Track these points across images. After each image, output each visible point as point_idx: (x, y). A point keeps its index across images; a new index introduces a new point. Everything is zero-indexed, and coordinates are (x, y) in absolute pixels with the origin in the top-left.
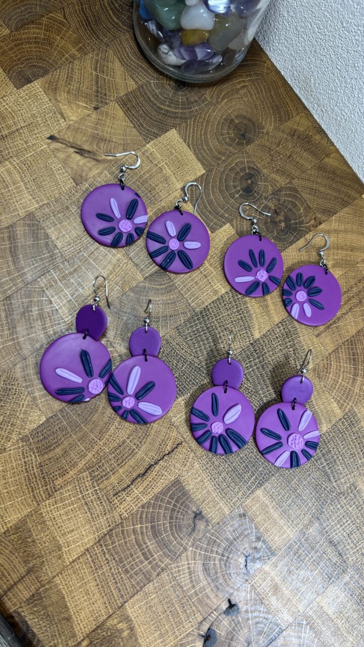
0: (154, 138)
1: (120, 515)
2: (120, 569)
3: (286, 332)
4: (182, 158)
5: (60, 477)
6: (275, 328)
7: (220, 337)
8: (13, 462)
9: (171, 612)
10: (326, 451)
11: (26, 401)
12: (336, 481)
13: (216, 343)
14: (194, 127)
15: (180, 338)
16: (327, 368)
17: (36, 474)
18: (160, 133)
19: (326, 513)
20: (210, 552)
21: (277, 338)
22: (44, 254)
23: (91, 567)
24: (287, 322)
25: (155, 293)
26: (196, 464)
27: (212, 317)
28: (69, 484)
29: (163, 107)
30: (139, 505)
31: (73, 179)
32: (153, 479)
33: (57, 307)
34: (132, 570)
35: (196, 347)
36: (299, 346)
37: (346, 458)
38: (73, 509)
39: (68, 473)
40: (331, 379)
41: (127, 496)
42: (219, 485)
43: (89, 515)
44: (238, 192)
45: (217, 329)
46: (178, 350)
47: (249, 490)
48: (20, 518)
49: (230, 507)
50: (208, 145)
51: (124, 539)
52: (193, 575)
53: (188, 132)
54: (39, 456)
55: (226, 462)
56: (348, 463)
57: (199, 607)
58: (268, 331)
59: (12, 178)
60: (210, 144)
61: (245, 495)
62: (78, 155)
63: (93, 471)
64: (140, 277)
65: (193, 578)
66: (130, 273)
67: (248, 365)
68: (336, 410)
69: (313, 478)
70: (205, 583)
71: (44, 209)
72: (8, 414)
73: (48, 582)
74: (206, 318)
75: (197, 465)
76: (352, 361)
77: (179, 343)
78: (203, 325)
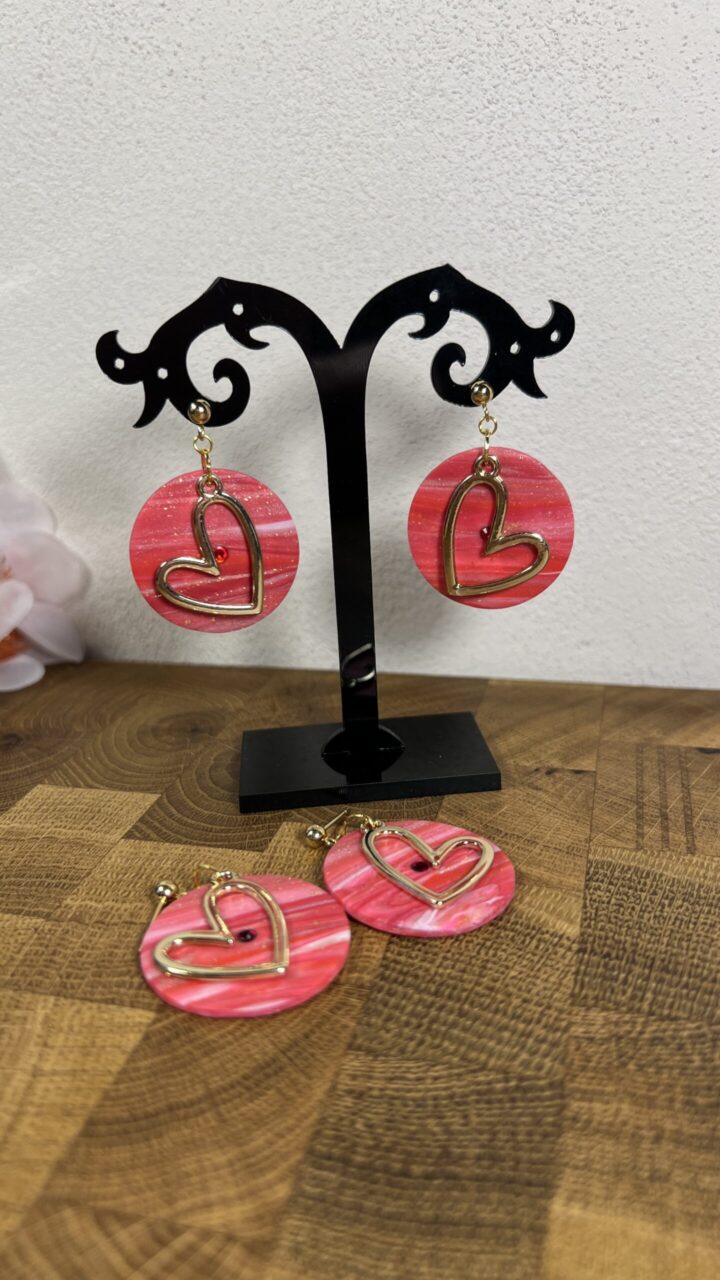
3: (623, 886)
4: (90, 804)
6: (591, 894)
7: (491, 989)
13: (494, 1006)
14: (83, 766)
15: (384, 1062)
18: (11, 802)
21: (621, 906)
24: (601, 871)
35: (452, 1048)
36: (684, 887)
50: (132, 769)
53: (74, 775)
58: (585, 907)
60: (136, 765)
67: (630, 991)
74: (410, 979)
77: (393, 1072)
78: (417, 996)
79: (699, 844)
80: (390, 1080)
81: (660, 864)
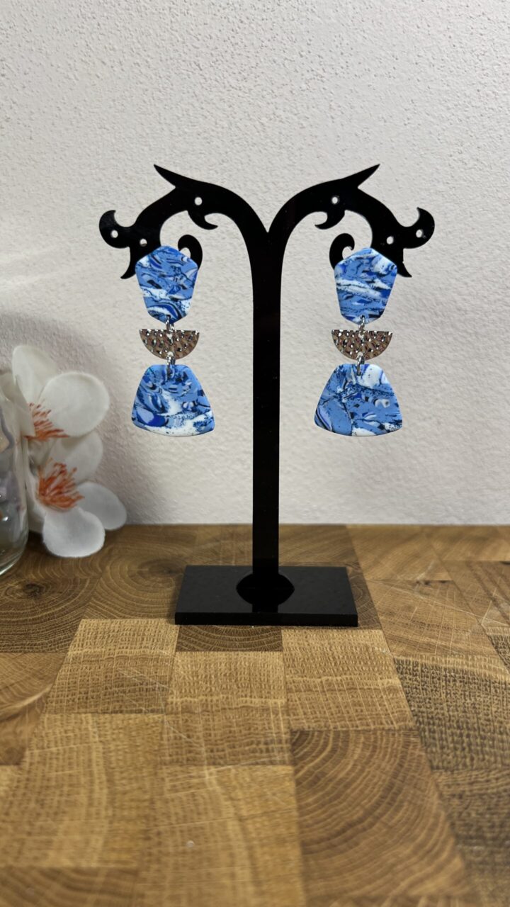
6: (503, 656)
7: (489, 720)
13: (498, 730)
15: (458, 774)
27: (438, 713)
74: (437, 721)
77: (470, 779)
78: (449, 731)
80: (471, 784)
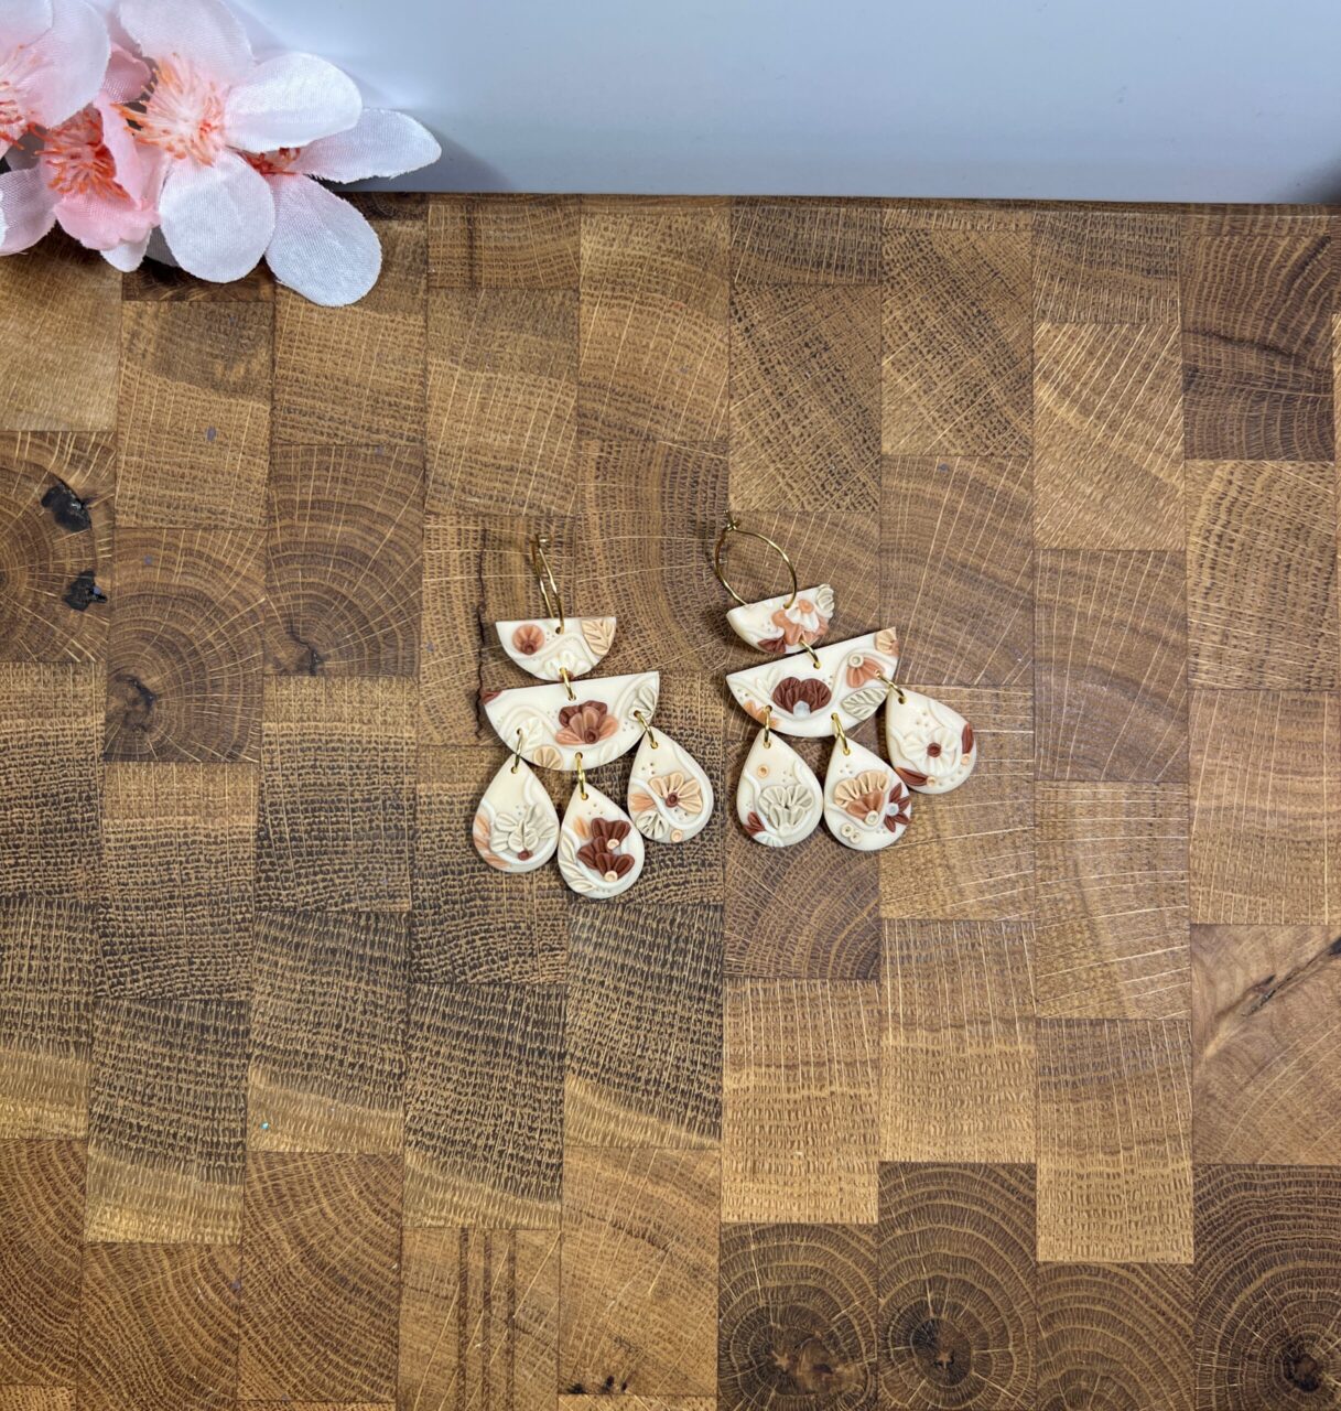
0: (1200, 1193)
1: (437, 515)
2: (338, 442)
3: (529, 1161)
4: (1108, 1227)
5: (600, 457)
8: (695, 395)
9: (183, 477)
10: (207, 1041)
11: (794, 500)
12: (129, 1011)
14: (1168, 1320)
16: (375, 1195)
17: (640, 421)
18: (1202, 1217)
19: (88, 935)
20: (223, 631)
22: (1077, 741)
23: (387, 394)
24: (548, 1183)
25: (832, 918)
26: (413, 735)
28: (574, 464)
29: (1264, 1276)
30: (427, 564)
31: (1210, 926)
32: (455, 627)
33: (943, 688)
34: (320, 463)
35: (649, 921)
36: (475, 1167)
37: (156, 1077)
38: (521, 439)
39: (597, 477)
40: (345, 1185)
41: (462, 555)
42: (334, 749)
43: (485, 459)
44: (938, 1305)
45: (654, 998)
46: (672, 874)
47: (272, 804)
48: (582, 335)
49: (272, 739)
50: (1103, 1320)
51: (389, 491)
52: (210, 568)
53: (1164, 1292)
54: (670, 448)
55: (364, 801)
56: (140, 1072)
57: (143, 535)
58: (561, 1121)
59: (1295, 794)
60: (1100, 1330)
61: (269, 787)
62: (1262, 979)
63: (563, 526)
64: (889, 911)
65: (203, 563)
66: (916, 898)
67: (524, 1009)
68: (271, 1139)
69: (177, 965)
70: (176, 580)
71: (1180, 814)
72: (793, 447)
73: (427, 301)
75: (408, 733)
76: (346, 1273)
79: (456, 1249)
81: (494, 1206)
